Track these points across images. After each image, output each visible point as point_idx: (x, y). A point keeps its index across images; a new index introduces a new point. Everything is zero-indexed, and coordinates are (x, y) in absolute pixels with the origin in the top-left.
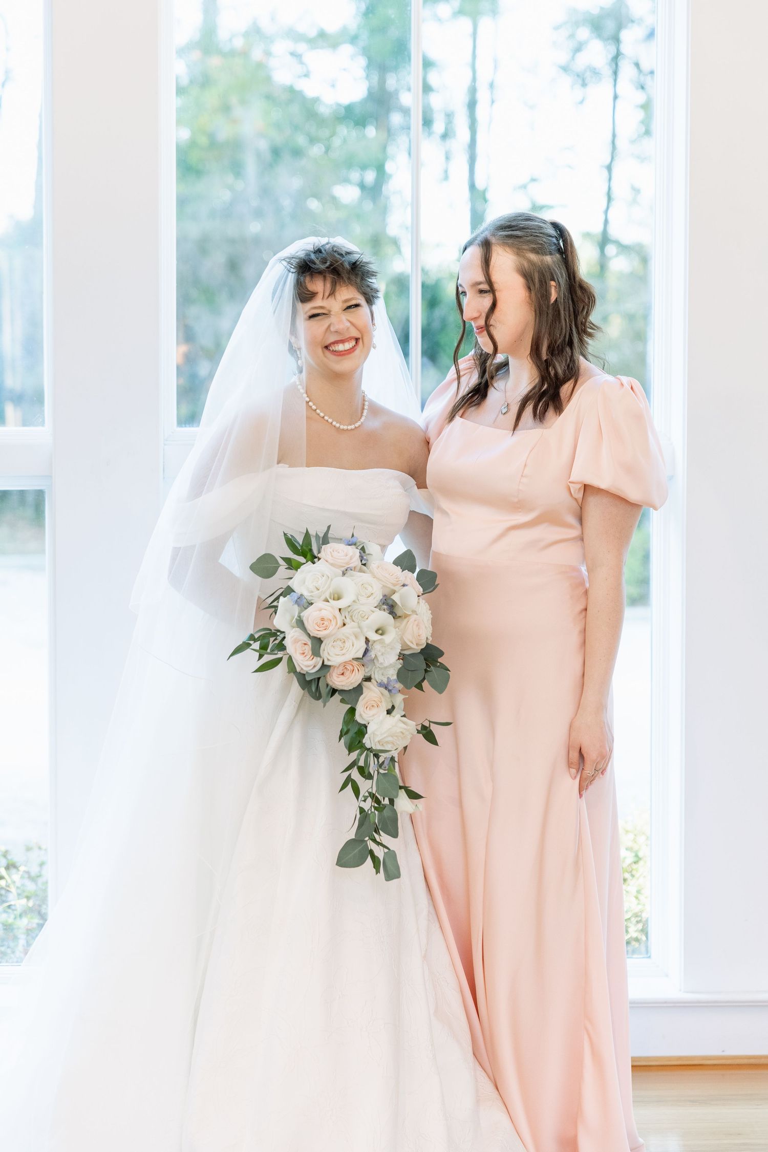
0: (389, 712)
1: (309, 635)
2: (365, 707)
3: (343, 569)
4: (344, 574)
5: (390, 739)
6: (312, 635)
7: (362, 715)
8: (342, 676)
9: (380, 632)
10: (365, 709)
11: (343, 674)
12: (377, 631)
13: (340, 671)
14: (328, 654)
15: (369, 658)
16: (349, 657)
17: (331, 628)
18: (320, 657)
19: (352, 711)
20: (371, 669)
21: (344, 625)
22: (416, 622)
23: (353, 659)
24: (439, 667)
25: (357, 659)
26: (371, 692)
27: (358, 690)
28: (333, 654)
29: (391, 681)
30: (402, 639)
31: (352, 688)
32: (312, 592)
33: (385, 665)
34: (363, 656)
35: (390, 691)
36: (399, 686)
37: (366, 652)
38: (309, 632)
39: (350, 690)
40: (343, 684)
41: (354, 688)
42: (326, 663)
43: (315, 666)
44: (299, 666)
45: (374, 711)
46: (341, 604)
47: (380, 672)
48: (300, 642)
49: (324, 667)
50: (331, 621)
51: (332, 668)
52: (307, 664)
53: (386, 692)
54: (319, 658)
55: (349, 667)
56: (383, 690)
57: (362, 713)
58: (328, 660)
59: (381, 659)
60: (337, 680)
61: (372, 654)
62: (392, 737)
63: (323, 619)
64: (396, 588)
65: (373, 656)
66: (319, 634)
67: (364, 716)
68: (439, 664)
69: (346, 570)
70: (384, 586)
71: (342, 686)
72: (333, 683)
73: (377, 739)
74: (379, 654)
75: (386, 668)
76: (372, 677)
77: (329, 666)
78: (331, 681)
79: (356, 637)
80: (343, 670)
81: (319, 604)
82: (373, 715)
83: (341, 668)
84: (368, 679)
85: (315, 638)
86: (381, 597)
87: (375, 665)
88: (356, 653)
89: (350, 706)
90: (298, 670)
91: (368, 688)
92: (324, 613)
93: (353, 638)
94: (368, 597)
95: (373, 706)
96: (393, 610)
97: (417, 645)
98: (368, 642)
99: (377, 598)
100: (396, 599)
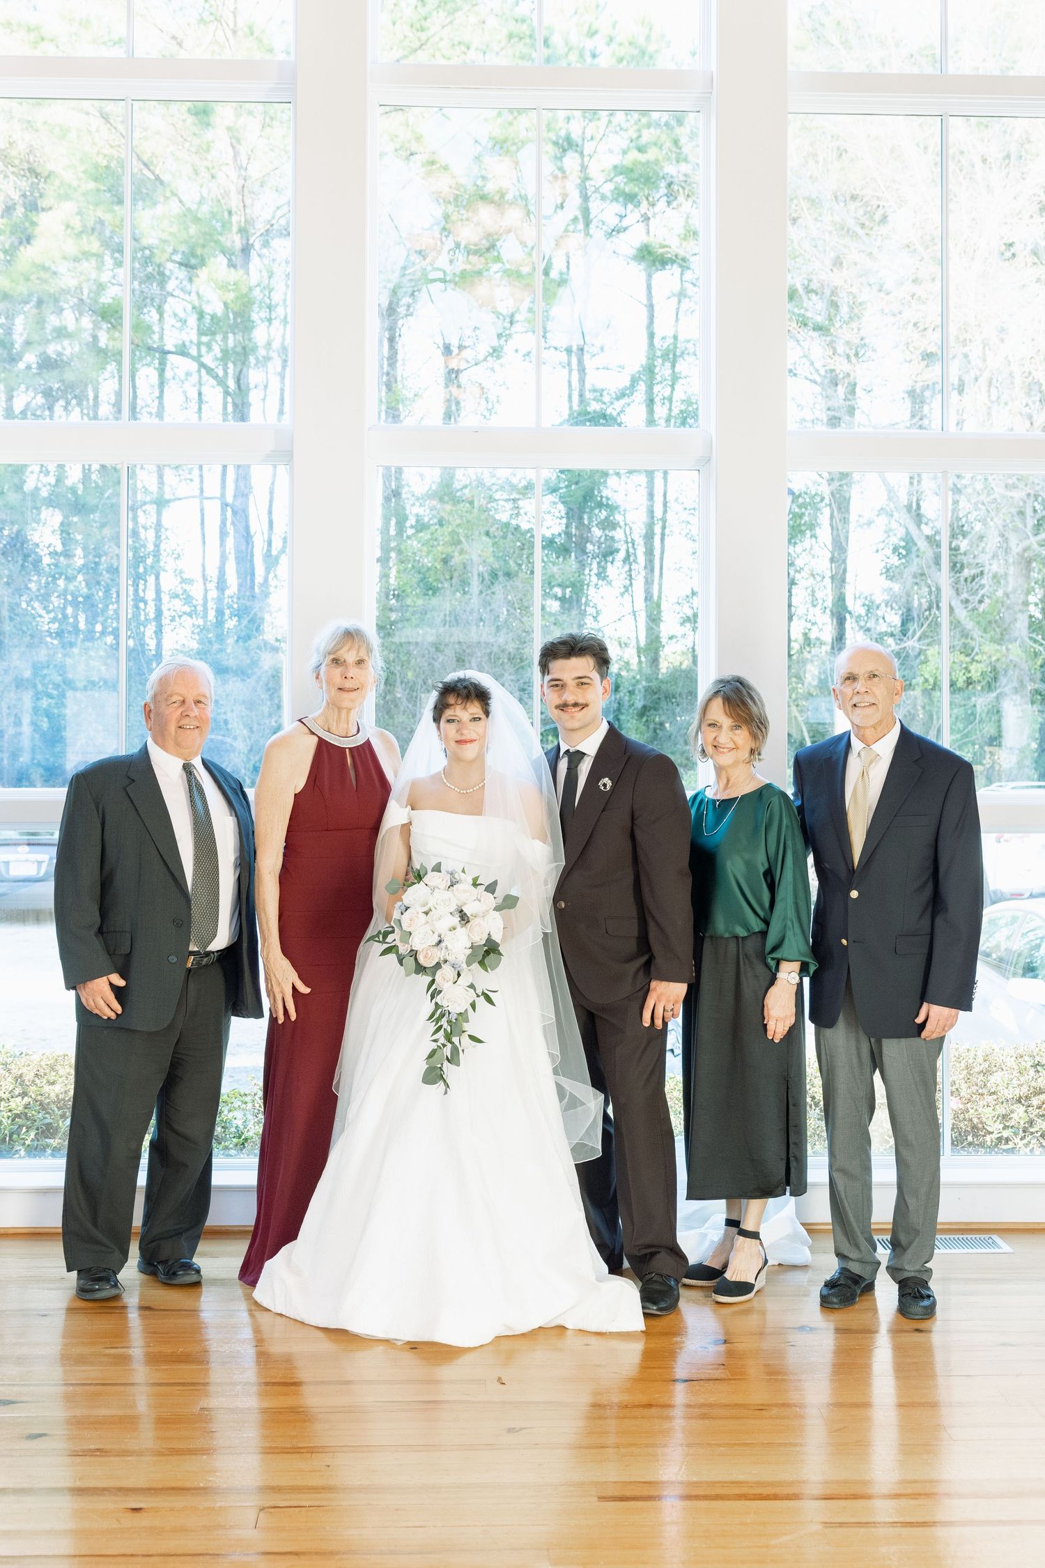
0: (456, 982)
4: (432, 891)
5: (453, 1000)
8: (426, 958)
9: (452, 929)
10: (441, 979)
12: (450, 931)
13: (425, 953)
15: (442, 947)
16: (428, 946)
18: (410, 944)
20: (445, 954)
21: (427, 923)
22: (479, 924)
23: (432, 947)
25: (434, 947)
26: (446, 969)
27: (438, 966)
28: (417, 943)
29: (460, 963)
30: (469, 936)
32: (411, 902)
33: (455, 953)
34: (438, 944)
36: (464, 965)
37: (440, 941)
38: (403, 928)
39: (432, 967)
40: (427, 963)
41: (434, 966)
42: (415, 948)
43: (408, 951)
45: (446, 981)
46: (426, 909)
47: (453, 956)
48: (399, 934)
49: (412, 950)
51: (418, 952)
52: (403, 950)
53: (455, 970)
54: (408, 946)
55: (430, 952)
56: (453, 968)
57: (439, 981)
58: (416, 946)
59: (451, 948)
60: (424, 961)
61: (443, 945)
63: (411, 921)
64: (467, 902)
66: (409, 930)
67: (440, 984)
69: (434, 889)
70: (459, 901)
72: (422, 962)
74: (450, 944)
75: (458, 954)
76: (448, 959)
77: (416, 951)
78: (419, 960)
79: (434, 932)
81: (411, 910)
82: (446, 984)
84: (446, 961)
85: (405, 932)
86: (457, 908)
87: (448, 952)
88: (432, 942)
91: (443, 967)
92: (412, 916)
93: (432, 933)
94: (447, 908)
95: (446, 978)
96: (464, 918)
97: (481, 940)
98: (440, 936)
99: (453, 908)
100: (466, 910)
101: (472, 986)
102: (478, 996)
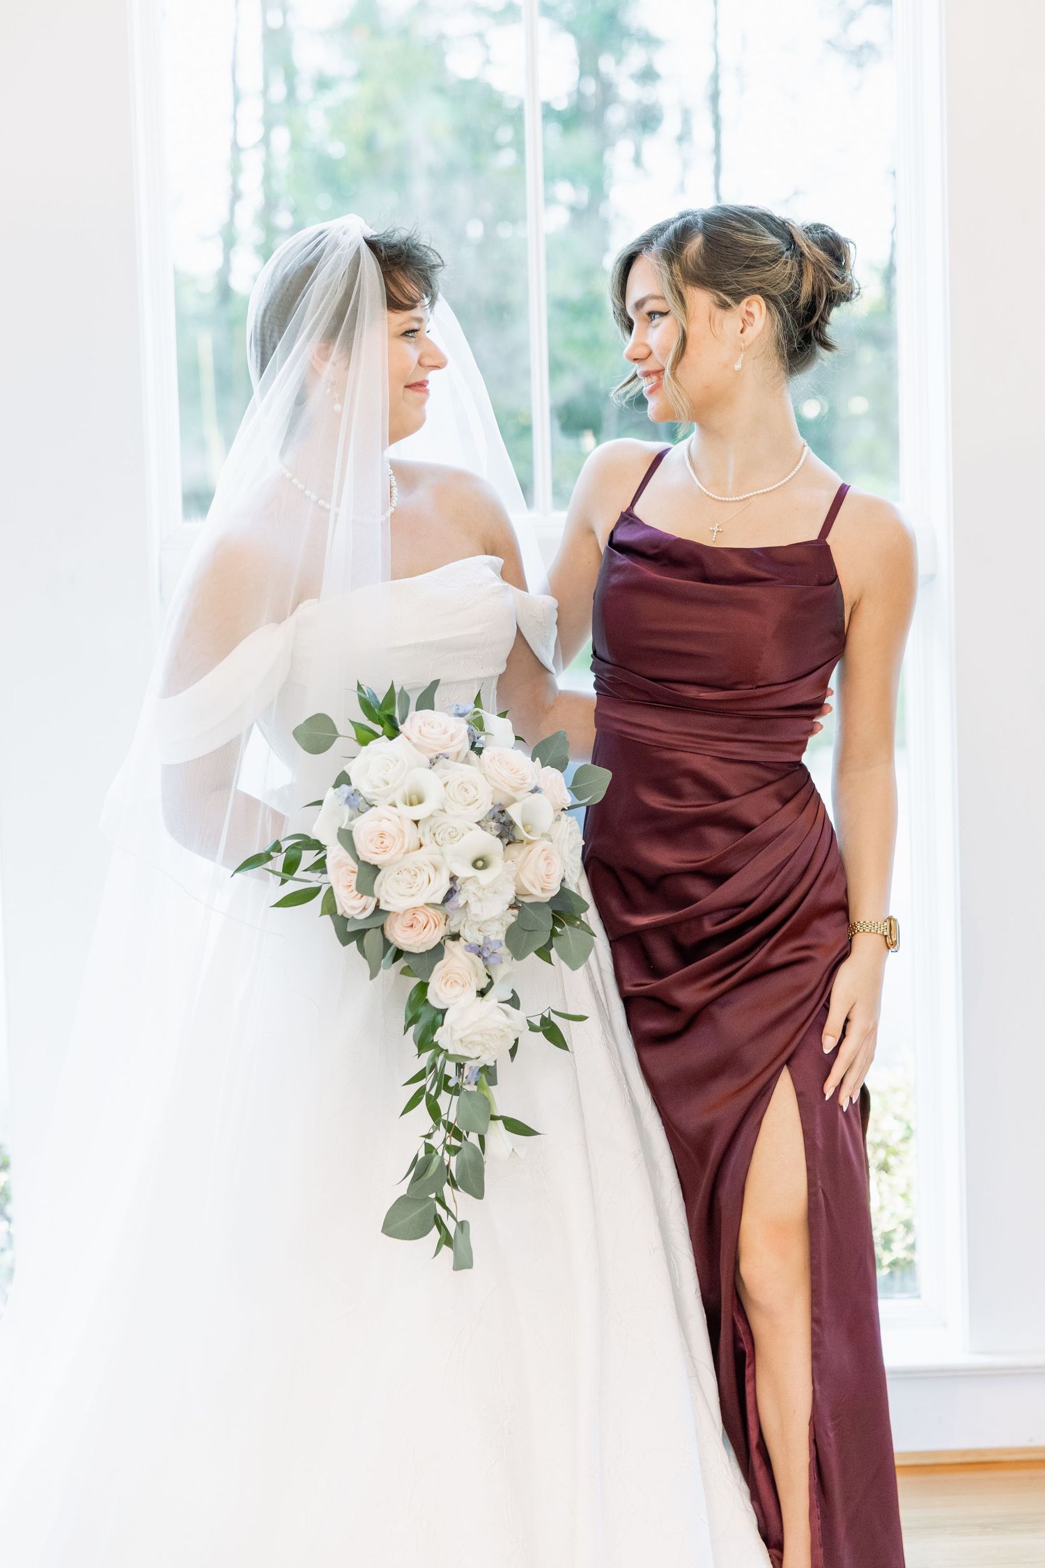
0: (482, 993)
1: (357, 858)
2: (444, 980)
3: (433, 755)
4: (433, 763)
5: (478, 1038)
6: (362, 858)
7: (438, 994)
8: (410, 929)
9: (480, 864)
10: (443, 985)
11: (412, 926)
12: (474, 865)
13: (408, 920)
14: (387, 891)
15: (455, 905)
16: (419, 901)
17: (392, 852)
18: (372, 895)
19: (423, 987)
20: (460, 923)
21: (421, 846)
22: (545, 853)
23: (427, 904)
24: (578, 927)
25: (434, 905)
26: (457, 959)
27: (437, 952)
28: (393, 893)
29: (490, 942)
30: (517, 879)
31: (424, 951)
32: (377, 787)
33: (483, 919)
34: (446, 899)
35: (485, 959)
36: (504, 950)
37: (451, 893)
38: (358, 853)
39: (421, 954)
40: (411, 942)
41: (428, 951)
42: (383, 906)
43: (365, 909)
44: (342, 906)
45: (458, 989)
46: (419, 812)
47: (476, 927)
48: (345, 868)
49: (377, 910)
50: (394, 839)
51: (391, 917)
52: (353, 905)
53: (479, 961)
54: (370, 898)
55: (422, 918)
56: (473, 956)
57: (438, 991)
58: (386, 902)
59: (474, 908)
60: (401, 936)
61: (460, 899)
62: (481, 1034)
63: (382, 835)
64: (517, 796)
65: (461, 902)
66: (374, 860)
67: (441, 996)
68: (578, 923)
69: (437, 758)
70: (496, 789)
71: (410, 945)
72: (396, 940)
73: (457, 1036)
74: (472, 900)
75: (485, 922)
76: (461, 934)
77: (387, 912)
78: (392, 935)
79: (436, 868)
80: (412, 920)
81: (382, 810)
82: (456, 996)
83: (409, 916)
84: (455, 937)
85: (366, 864)
86: (491, 807)
87: (467, 916)
88: (431, 896)
89: (417, 980)
90: (340, 912)
91: (451, 952)
92: (385, 826)
93: (431, 870)
94: (468, 805)
95: (456, 981)
96: (507, 831)
97: (543, 891)
98: (453, 879)
99: (484, 808)
100: (514, 812)
101: (514, 1002)
102: (533, 1028)
